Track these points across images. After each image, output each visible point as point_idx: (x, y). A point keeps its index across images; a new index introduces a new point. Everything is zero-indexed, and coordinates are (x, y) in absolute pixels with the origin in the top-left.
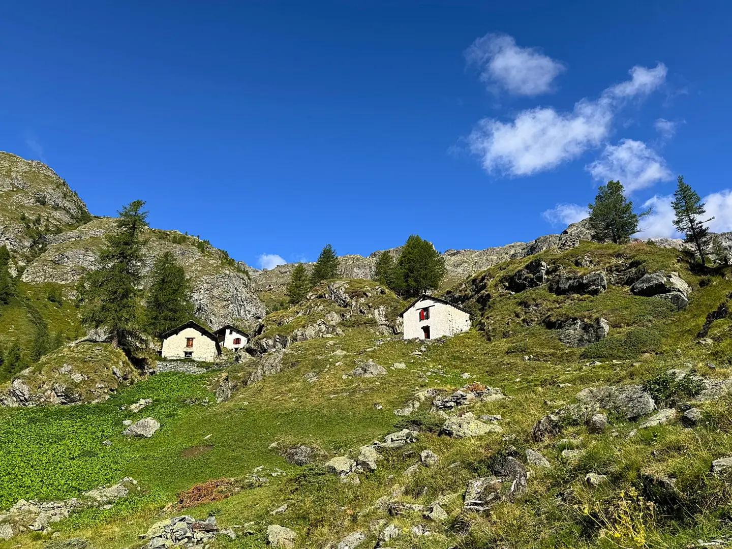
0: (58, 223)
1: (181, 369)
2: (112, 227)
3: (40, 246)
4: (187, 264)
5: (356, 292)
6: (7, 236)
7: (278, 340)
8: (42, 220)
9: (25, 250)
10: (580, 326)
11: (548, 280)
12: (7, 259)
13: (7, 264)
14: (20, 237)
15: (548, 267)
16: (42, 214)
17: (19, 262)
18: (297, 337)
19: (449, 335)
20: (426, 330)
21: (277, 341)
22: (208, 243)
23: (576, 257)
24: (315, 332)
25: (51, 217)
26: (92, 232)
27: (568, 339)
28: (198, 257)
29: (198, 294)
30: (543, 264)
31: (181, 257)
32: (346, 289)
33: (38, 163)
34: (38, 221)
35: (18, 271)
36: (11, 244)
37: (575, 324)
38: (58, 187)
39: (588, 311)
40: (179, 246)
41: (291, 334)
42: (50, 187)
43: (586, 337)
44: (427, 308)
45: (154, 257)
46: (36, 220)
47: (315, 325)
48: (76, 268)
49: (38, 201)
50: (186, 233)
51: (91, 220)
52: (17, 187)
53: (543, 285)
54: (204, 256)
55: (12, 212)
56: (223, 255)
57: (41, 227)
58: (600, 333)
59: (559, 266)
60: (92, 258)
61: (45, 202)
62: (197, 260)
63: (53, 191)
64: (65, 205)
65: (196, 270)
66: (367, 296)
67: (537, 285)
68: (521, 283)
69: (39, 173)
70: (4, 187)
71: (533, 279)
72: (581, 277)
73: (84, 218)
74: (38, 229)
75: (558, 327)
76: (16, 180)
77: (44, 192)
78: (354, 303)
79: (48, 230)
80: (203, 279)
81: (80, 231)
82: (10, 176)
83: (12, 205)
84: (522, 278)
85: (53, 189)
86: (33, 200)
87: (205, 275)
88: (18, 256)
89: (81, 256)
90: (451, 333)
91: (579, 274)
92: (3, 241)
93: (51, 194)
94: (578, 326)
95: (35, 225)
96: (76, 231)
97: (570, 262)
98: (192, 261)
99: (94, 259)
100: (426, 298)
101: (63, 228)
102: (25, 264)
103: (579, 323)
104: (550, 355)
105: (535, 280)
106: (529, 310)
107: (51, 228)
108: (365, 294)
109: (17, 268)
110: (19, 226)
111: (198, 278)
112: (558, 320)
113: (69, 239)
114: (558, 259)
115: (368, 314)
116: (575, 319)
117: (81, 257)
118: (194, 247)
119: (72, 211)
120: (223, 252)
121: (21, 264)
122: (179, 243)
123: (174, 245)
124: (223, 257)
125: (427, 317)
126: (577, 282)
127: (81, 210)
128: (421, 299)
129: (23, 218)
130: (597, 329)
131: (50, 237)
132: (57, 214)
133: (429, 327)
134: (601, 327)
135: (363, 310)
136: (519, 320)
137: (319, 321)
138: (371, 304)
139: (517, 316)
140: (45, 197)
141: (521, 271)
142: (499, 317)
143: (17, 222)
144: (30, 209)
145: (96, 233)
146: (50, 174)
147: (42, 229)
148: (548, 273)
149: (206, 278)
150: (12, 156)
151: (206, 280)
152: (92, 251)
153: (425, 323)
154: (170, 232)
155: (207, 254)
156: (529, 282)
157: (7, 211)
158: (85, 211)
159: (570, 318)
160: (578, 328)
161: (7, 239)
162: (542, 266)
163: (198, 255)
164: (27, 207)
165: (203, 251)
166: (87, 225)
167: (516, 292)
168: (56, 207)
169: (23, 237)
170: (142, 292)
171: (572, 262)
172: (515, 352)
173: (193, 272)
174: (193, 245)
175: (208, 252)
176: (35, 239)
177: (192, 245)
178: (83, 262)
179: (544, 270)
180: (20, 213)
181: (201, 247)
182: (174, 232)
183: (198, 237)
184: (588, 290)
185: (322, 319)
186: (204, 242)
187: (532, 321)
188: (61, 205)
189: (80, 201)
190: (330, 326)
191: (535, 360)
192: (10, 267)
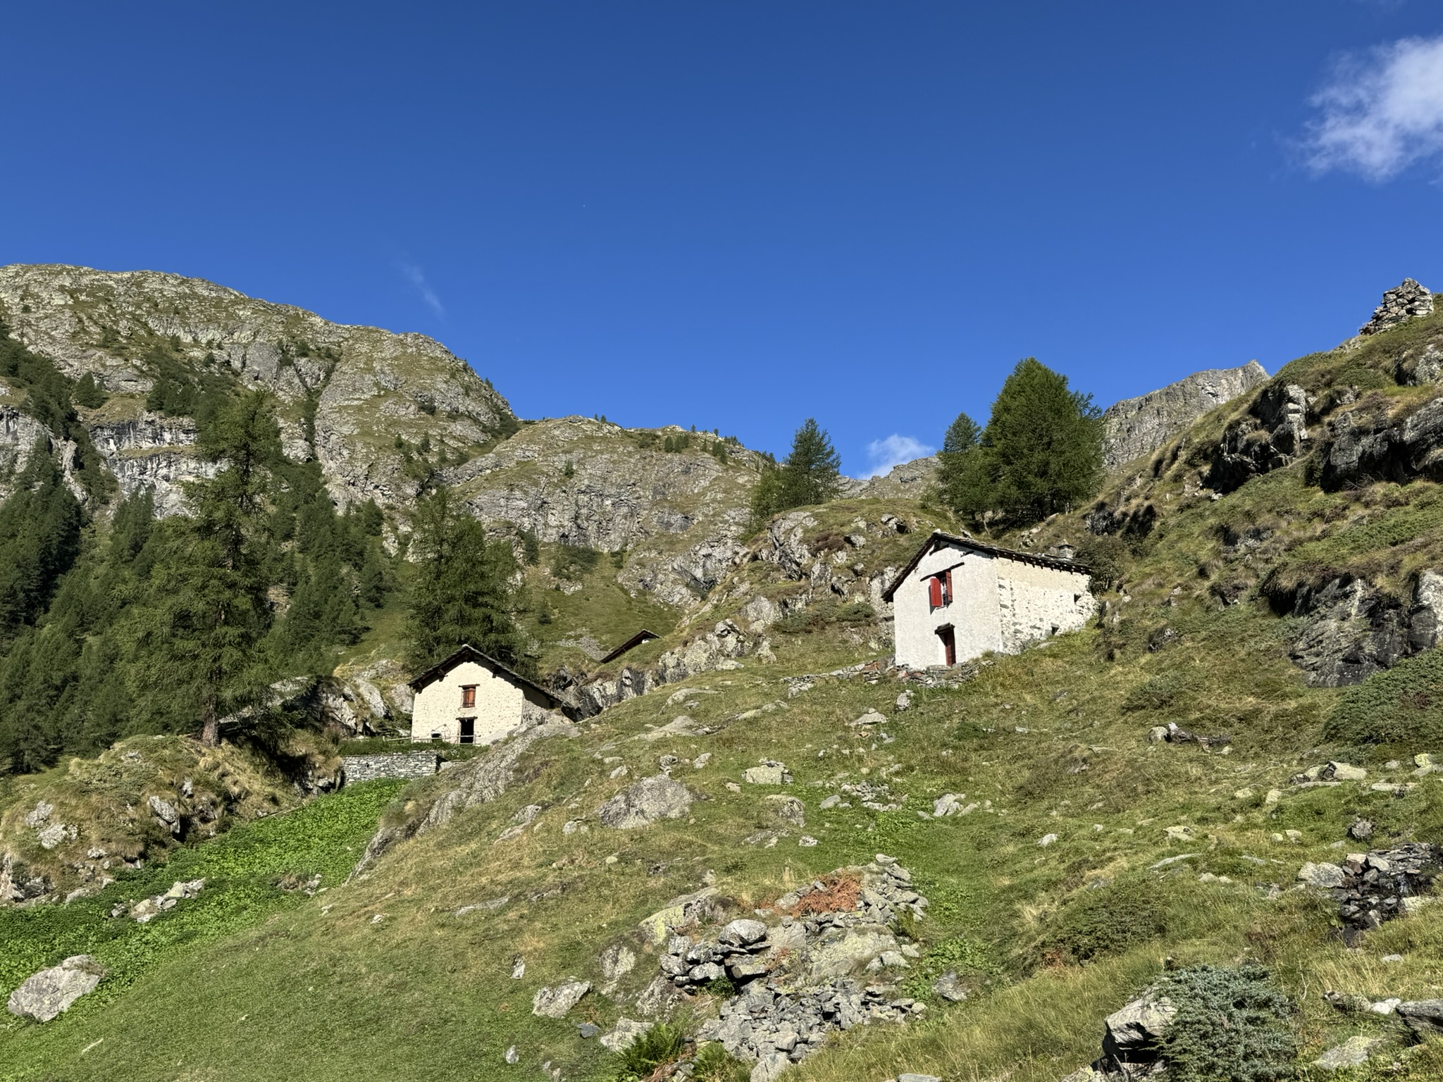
0: (460, 444)
1: (400, 770)
2: (552, 438)
3: (434, 492)
4: (696, 491)
5: (826, 538)
6: (375, 480)
7: (628, 682)
8: (432, 442)
9: (407, 503)
10: (1362, 601)
11: (1308, 445)
12: (379, 525)
13: (379, 533)
14: (396, 479)
15: (1312, 400)
16: (430, 432)
17: (401, 527)
18: (665, 671)
19: (1001, 649)
20: (946, 634)
21: (625, 685)
22: (734, 441)
23: (1399, 354)
24: (707, 654)
25: (446, 435)
26: (519, 452)
27: (1317, 655)
28: (715, 474)
29: (722, 548)
30: (1291, 394)
31: (683, 478)
32: (806, 531)
33: (417, 337)
34: (425, 447)
35: (399, 543)
36: (383, 495)
37: (1346, 596)
38: (453, 376)
39: (1394, 544)
40: (677, 457)
41: (655, 667)
42: (440, 378)
43: (1369, 647)
44: (945, 571)
45: (634, 484)
46: (422, 445)
47: (710, 636)
48: (496, 525)
49: (422, 408)
50: (694, 427)
51: (518, 429)
52: (385, 389)
53: (1296, 463)
54: (727, 470)
55: (380, 436)
56: (765, 462)
57: (433, 456)
58: (1418, 629)
59: (1340, 394)
60: (521, 502)
61: (435, 407)
62: (715, 479)
63: (445, 386)
64: (470, 408)
65: (714, 501)
66: (853, 545)
67: (1279, 463)
68: (1235, 463)
69: (420, 354)
70: (363, 392)
71: (1268, 445)
72: (1399, 423)
73: (505, 427)
74: (426, 460)
75: (1301, 608)
76: (382, 376)
77: (430, 390)
78: (817, 569)
79: (443, 460)
80: (727, 518)
81: (498, 454)
82: (370, 370)
83: (378, 423)
84: (1241, 445)
85: (446, 382)
86: (413, 407)
87: (730, 508)
88: (397, 516)
89: (502, 502)
90: (1009, 644)
91: (1390, 413)
92: (370, 491)
93: (443, 391)
94: (1353, 606)
95: (421, 454)
96: (491, 455)
97: (1380, 372)
98: (704, 483)
99: (525, 505)
100: (943, 543)
101: (471, 452)
102: (410, 530)
103: (1359, 594)
104: (1240, 720)
105: (1273, 449)
106: (1236, 551)
107: (449, 456)
108: (848, 540)
109: (397, 537)
110: (393, 460)
111: (719, 516)
112: (1301, 585)
113: (481, 471)
114: (1341, 370)
115: (852, 593)
116: (1347, 580)
117: (502, 504)
118: (707, 455)
119: (482, 418)
120: (764, 456)
121: (405, 529)
122: (678, 451)
123: (669, 456)
124: (765, 466)
125: (947, 600)
126: (1384, 440)
127: (499, 414)
128: (932, 549)
129: (400, 445)
130: (1412, 613)
131: (448, 472)
132: (458, 428)
133: (953, 627)
134: (1422, 608)
135: (838, 585)
136: (1201, 589)
137: (720, 626)
138: (860, 567)
139: (1203, 573)
140: (432, 400)
141: (1238, 423)
142: (1150, 581)
143: (389, 453)
144: (410, 424)
145: (527, 453)
146: (438, 353)
147: (433, 460)
148: (1312, 419)
149: (733, 514)
150: (372, 331)
151: (734, 518)
152: (521, 489)
153: (943, 616)
154: (663, 431)
155: (732, 464)
156: (1257, 457)
157: (371, 435)
158: (506, 413)
159: (1335, 577)
160: (1354, 611)
161: (376, 487)
162: (1291, 400)
163: (714, 468)
164: (405, 423)
165: (723, 460)
166: (510, 440)
167: (1225, 492)
168: (454, 415)
169: (401, 478)
170: (619, 557)
171: (1387, 371)
172: (1143, 707)
173: (708, 505)
174: (704, 449)
175: (734, 462)
176: (423, 481)
177: (702, 450)
178: (507, 512)
179: (1296, 411)
180: (393, 435)
181: (719, 452)
182: (671, 430)
183: (716, 432)
184: (1421, 465)
185: (727, 620)
186: (727, 441)
187: (1237, 588)
188: (462, 409)
189: (497, 397)
190: (748, 635)
191: (1184, 740)
192: (386, 539)
